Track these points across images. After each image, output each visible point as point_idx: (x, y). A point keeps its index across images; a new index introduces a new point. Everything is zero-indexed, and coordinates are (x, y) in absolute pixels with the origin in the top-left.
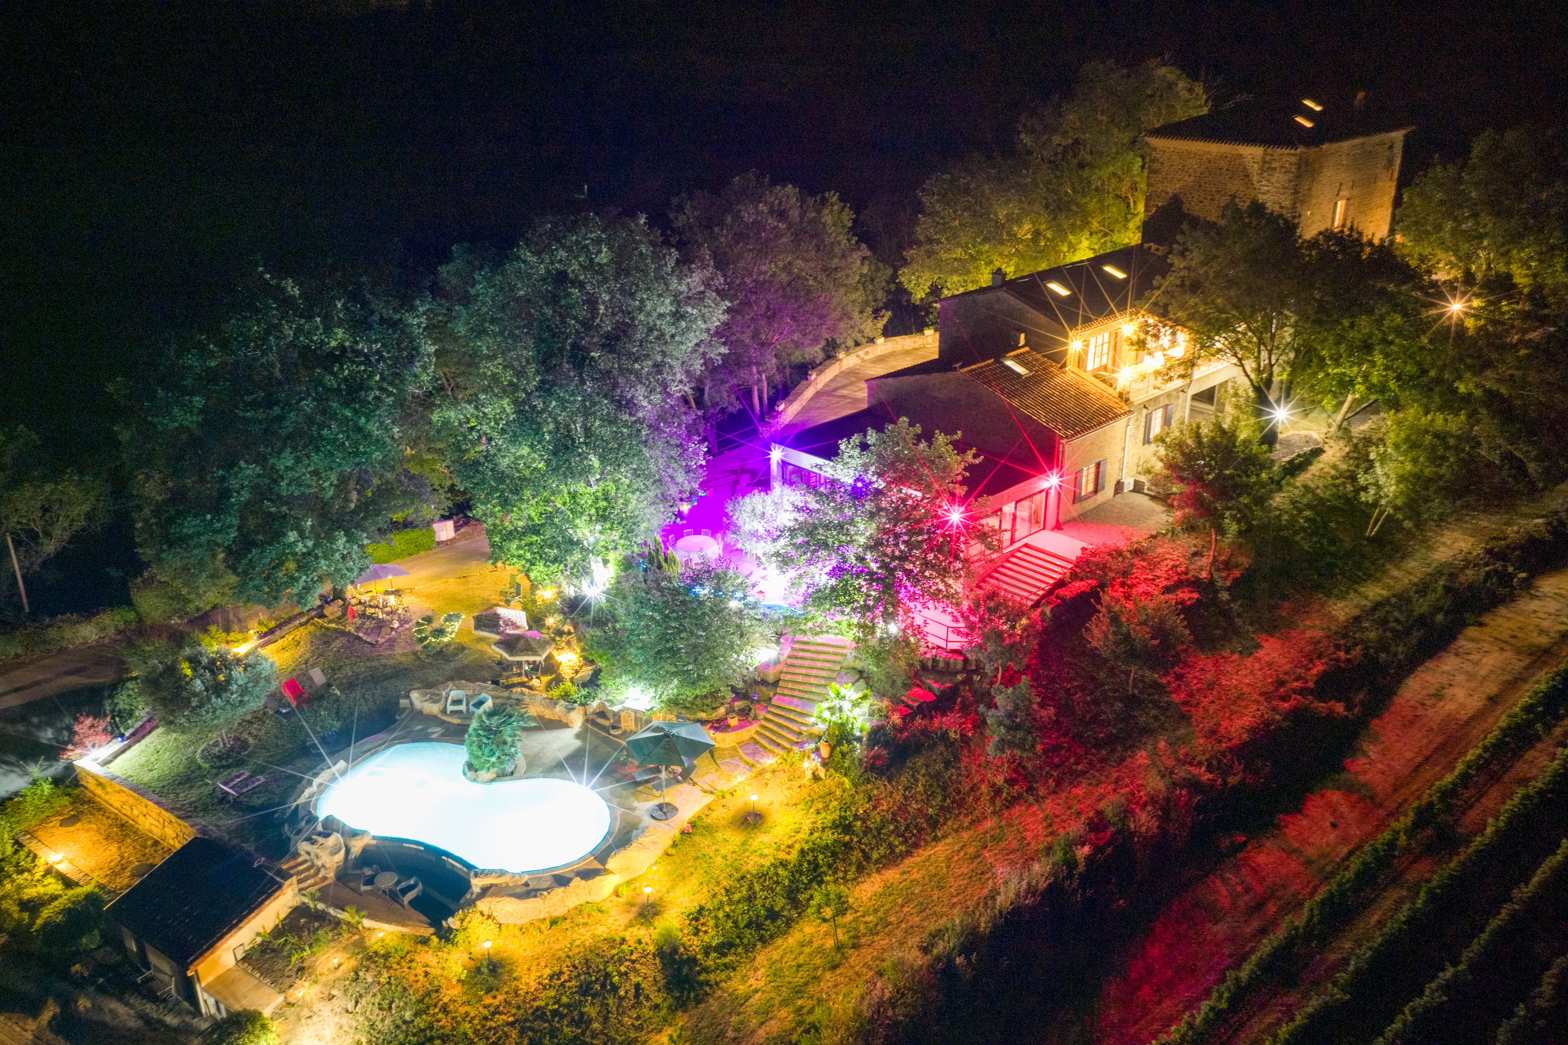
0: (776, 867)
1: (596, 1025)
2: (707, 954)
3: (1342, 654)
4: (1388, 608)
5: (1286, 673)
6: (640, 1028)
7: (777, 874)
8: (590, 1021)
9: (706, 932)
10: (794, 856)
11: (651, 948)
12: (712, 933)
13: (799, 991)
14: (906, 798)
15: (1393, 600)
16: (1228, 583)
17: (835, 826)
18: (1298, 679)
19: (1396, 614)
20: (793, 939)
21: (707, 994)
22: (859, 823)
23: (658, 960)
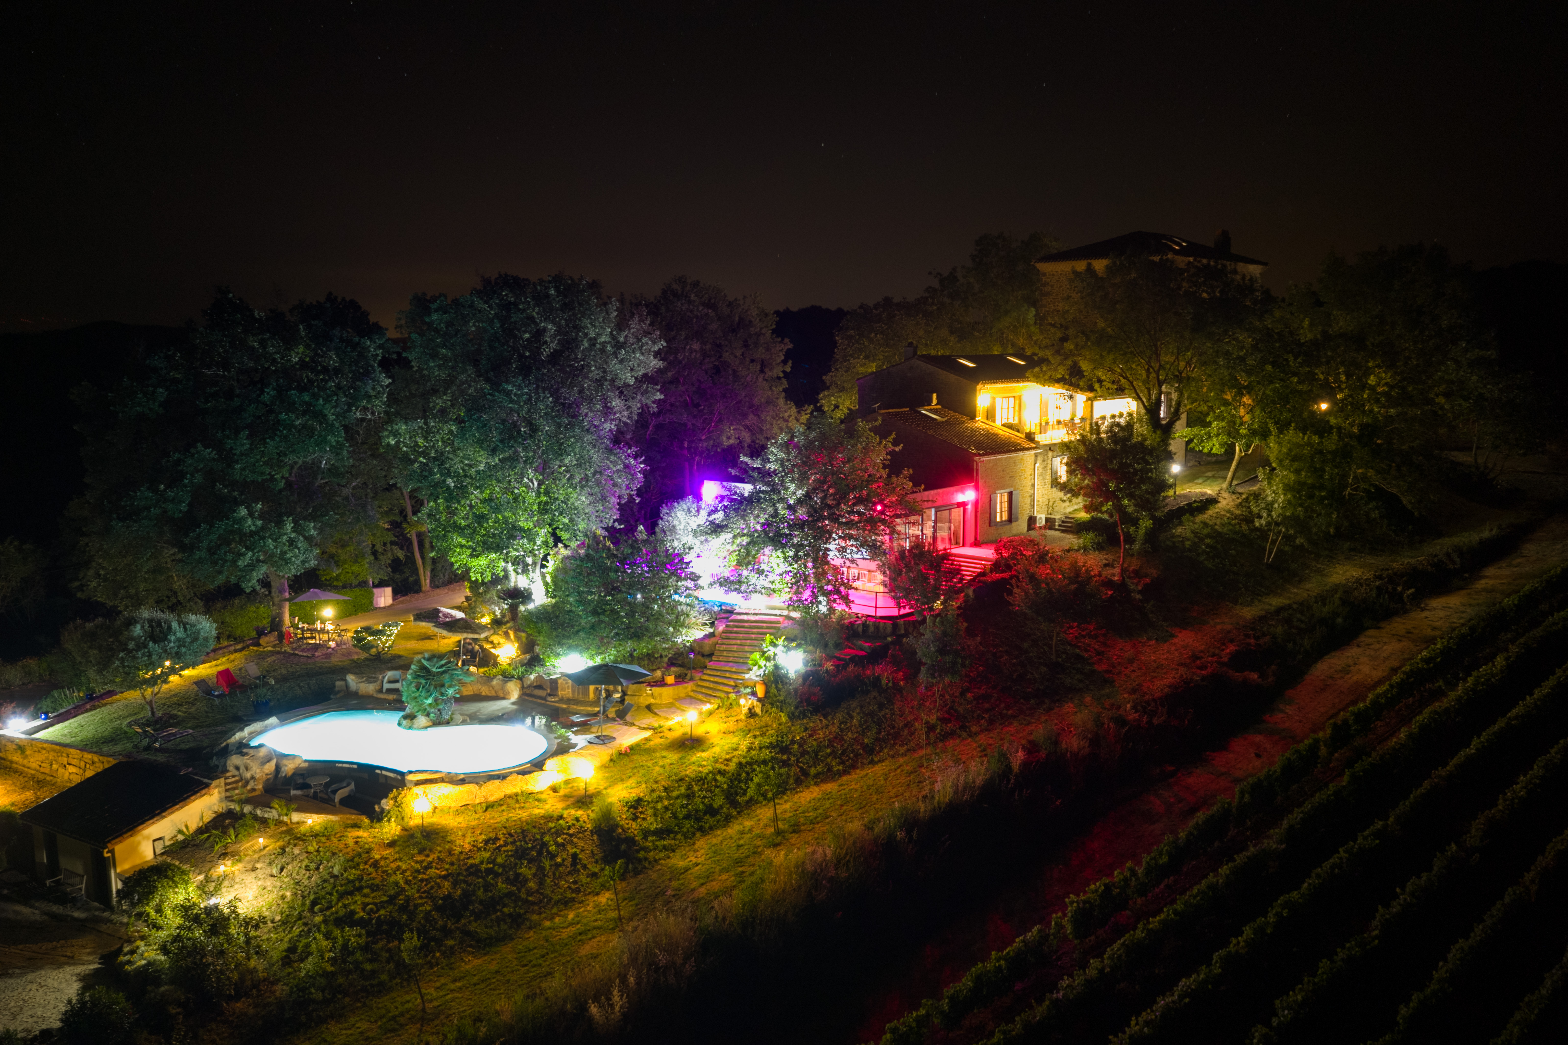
0: (714, 774)
1: (531, 884)
2: (645, 837)
3: (1252, 641)
4: (1290, 611)
5: (1202, 652)
6: (578, 891)
7: (716, 780)
8: (526, 880)
9: (644, 819)
10: (732, 766)
11: (589, 826)
12: (650, 819)
13: (739, 862)
14: (842, 730)
15: (1295, 606)
16: (1140, 588)
17: (771, 746)
18: (1213, 655)
19: (1298, 616)
20: (733, 830)
21: (645, 868)
22: (796, 746)
23: (595, 837)
